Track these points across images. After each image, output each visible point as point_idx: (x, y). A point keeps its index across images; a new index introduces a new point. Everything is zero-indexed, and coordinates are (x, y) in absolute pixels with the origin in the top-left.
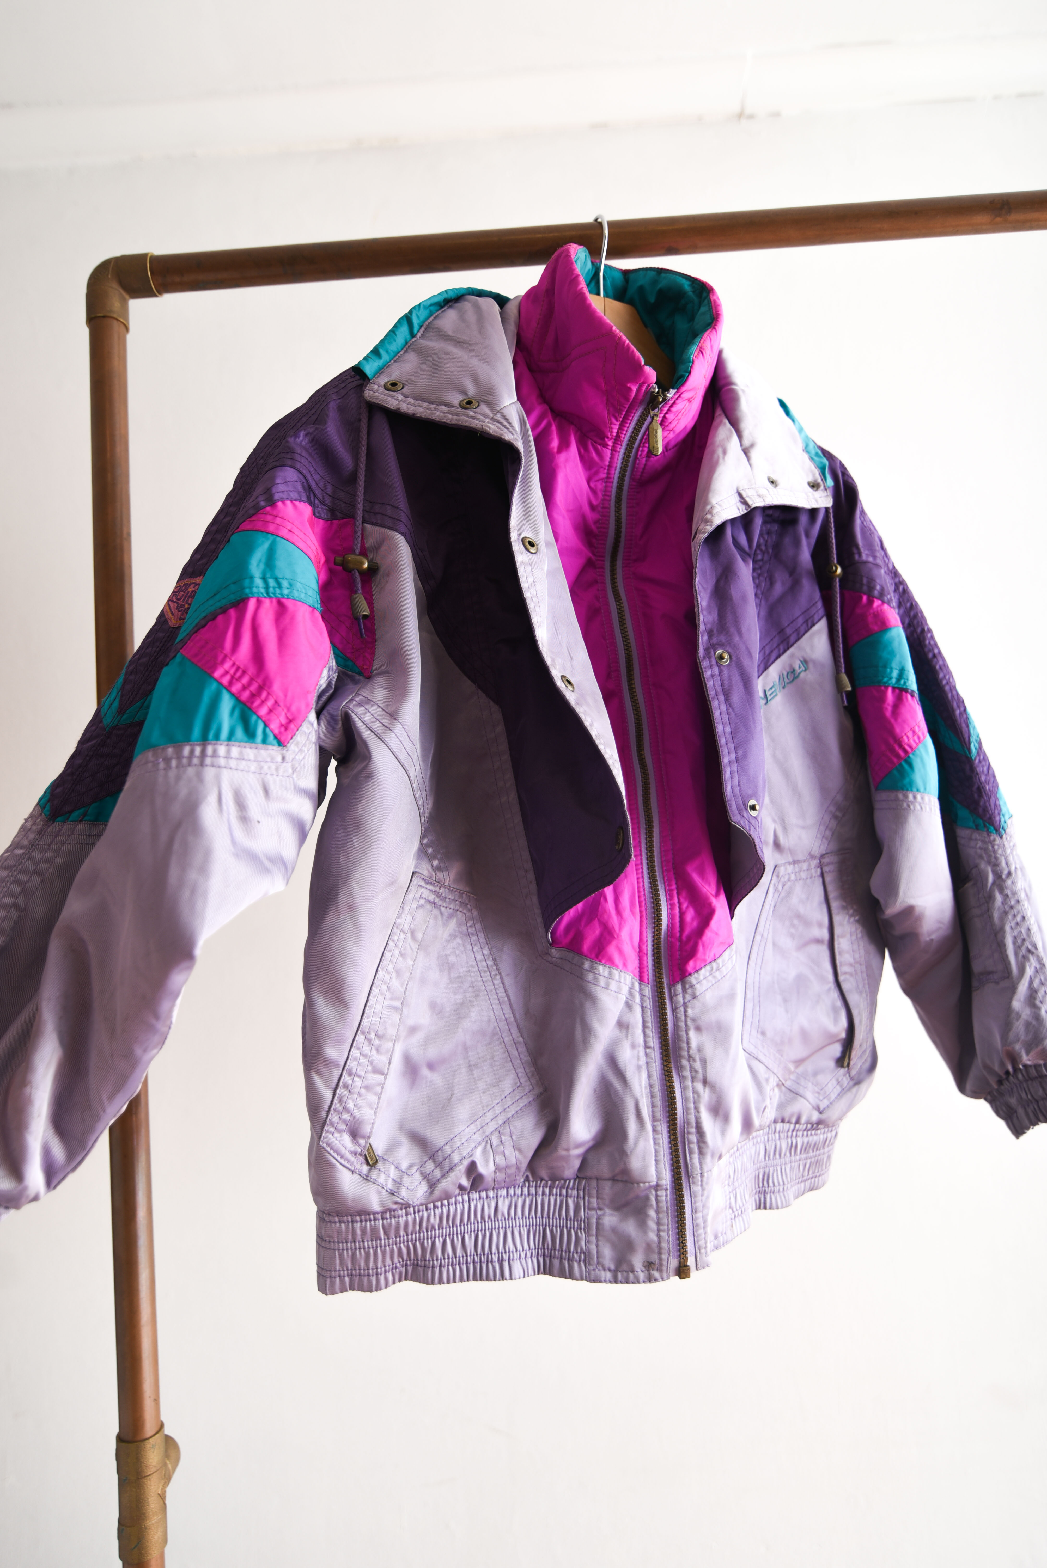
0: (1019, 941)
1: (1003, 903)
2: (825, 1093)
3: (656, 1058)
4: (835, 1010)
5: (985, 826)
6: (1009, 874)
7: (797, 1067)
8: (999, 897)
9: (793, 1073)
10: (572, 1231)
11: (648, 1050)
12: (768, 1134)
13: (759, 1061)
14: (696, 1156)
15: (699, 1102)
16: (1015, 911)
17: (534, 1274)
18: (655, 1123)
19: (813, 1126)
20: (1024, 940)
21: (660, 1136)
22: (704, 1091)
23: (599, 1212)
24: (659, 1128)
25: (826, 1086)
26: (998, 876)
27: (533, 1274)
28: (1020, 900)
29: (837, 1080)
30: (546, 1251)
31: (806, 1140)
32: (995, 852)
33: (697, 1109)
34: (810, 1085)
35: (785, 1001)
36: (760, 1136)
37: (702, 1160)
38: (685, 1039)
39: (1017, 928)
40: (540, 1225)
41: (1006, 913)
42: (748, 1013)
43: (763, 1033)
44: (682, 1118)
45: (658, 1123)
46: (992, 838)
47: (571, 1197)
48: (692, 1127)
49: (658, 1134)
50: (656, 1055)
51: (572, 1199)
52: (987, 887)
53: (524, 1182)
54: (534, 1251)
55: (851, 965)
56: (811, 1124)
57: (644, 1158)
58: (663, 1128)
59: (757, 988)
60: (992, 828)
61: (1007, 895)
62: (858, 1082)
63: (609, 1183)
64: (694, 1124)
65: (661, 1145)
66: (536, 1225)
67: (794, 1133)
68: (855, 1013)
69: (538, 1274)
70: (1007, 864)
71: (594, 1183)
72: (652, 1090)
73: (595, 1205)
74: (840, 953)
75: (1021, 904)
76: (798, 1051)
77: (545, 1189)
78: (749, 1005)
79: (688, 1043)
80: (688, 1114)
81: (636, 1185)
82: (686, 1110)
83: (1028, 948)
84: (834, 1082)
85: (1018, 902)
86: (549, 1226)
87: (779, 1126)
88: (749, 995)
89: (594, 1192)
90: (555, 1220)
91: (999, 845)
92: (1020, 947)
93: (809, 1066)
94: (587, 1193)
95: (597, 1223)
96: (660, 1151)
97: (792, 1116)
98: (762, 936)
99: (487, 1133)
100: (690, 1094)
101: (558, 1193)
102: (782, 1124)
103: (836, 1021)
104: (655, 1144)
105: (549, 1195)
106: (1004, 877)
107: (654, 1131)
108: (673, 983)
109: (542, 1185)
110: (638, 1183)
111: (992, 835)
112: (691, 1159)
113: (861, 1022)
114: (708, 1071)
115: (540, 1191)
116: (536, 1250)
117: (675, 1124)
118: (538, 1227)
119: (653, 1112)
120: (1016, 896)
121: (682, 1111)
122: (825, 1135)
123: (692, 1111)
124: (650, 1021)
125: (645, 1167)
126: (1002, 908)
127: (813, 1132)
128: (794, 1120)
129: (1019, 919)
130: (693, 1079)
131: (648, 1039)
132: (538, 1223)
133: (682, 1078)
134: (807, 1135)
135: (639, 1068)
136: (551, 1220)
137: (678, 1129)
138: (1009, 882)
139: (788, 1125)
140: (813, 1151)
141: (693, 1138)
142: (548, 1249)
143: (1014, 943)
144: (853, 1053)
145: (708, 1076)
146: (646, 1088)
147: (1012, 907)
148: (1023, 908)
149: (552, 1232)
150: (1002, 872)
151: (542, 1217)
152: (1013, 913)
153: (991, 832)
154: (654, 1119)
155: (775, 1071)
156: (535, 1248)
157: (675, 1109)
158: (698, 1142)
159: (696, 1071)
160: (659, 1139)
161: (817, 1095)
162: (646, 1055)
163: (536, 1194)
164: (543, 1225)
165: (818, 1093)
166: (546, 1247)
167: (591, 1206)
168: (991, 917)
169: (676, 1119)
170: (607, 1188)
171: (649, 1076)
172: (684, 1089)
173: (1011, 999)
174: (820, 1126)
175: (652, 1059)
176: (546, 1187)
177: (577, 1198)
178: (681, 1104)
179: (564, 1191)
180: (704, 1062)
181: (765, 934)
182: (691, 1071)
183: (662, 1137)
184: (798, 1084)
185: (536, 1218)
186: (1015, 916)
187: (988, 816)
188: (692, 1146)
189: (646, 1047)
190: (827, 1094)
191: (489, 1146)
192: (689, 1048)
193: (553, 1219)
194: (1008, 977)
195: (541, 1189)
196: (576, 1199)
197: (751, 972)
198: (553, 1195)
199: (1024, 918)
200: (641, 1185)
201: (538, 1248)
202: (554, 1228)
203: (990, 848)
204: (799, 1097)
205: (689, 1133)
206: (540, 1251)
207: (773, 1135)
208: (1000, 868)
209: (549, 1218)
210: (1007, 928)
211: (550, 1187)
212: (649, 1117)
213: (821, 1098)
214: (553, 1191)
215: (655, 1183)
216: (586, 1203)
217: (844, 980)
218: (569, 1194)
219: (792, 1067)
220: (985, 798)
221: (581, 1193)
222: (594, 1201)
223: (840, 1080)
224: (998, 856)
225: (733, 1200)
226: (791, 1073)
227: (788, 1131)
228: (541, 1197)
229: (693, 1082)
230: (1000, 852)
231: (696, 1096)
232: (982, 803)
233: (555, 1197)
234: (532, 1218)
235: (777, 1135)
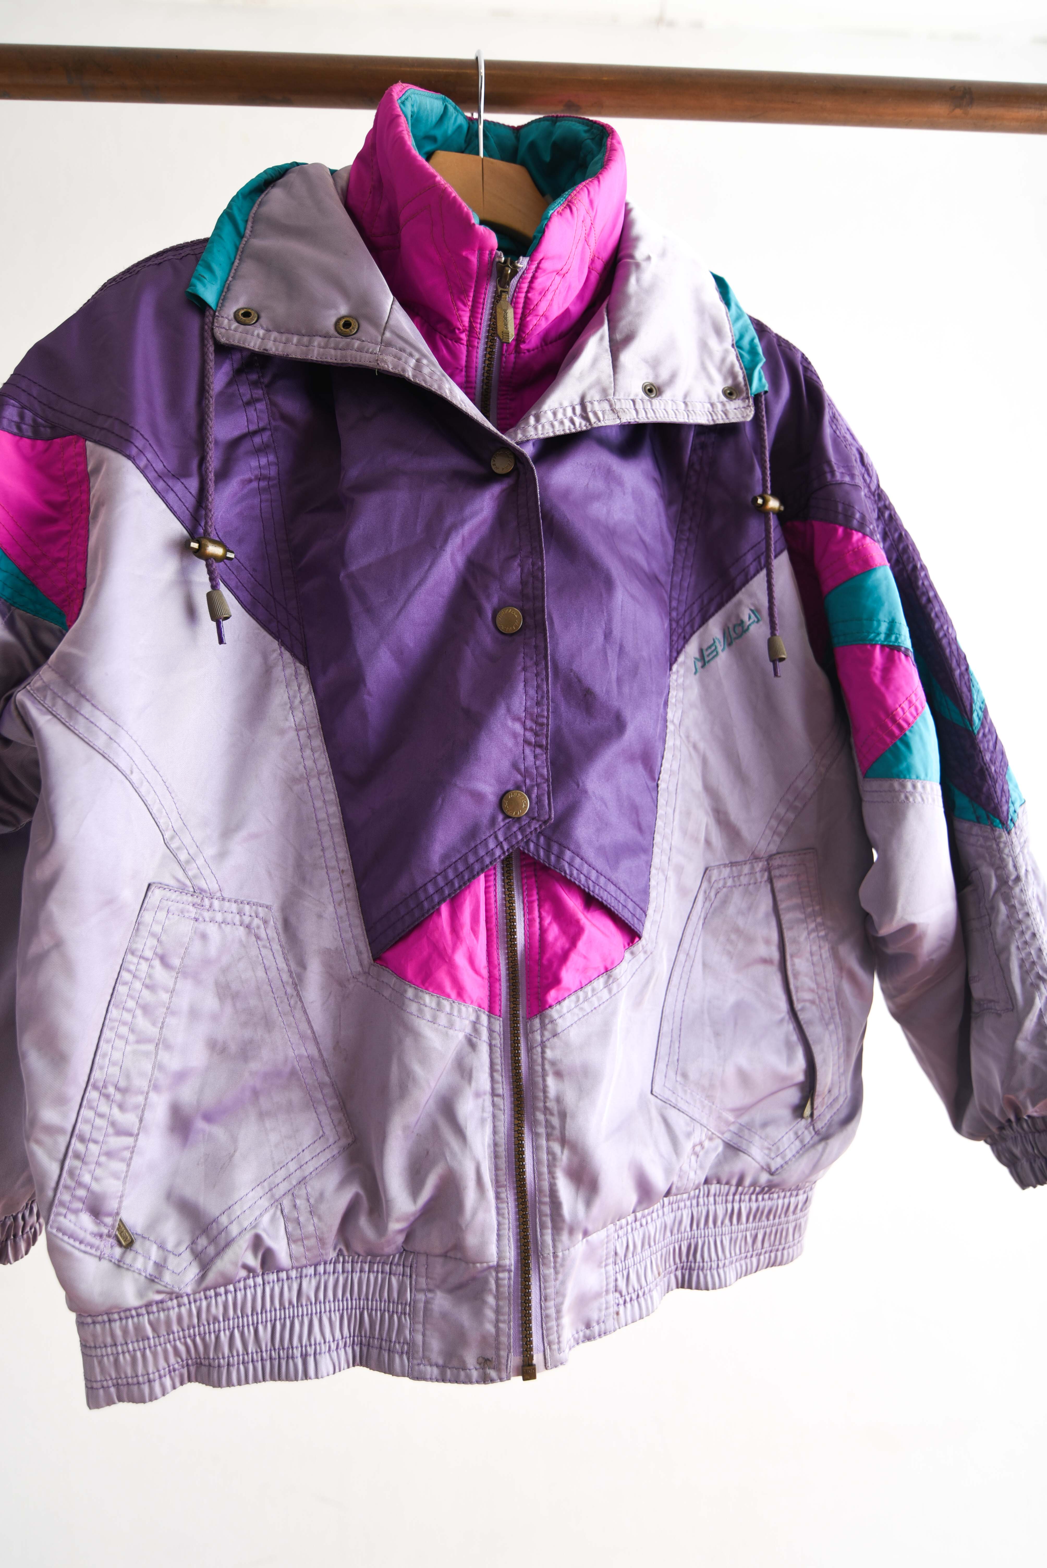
0: (1027, 965)
1: (1008, 917)
2: (778, 1149)
3: (506, 1108)
4: (789, 1046)
5: (988, 818)
6: (1018, 879)
7: (738, 1116)
8: (1003, 909)
9: (733, 1123)
10: (395, 1316)
11: (496, 1099)
12: (698, 1197)
13: (679, 1110)
14: (548, 1232)
15: (555, 1166)
16: (1024, 927)
17: (348, 1367)
18: (499, 1190)
19: (763, 1189)
20: (1033, 963)
21: (505, 1205)
22: (562, 1152)
23: (429, 1295)
24: (503, 1195)
25: (779, 1140)
26: (1003, 881)
27: (346, 1367)
28: (1030, 912)
29: (796, 1133)
30: (364, 1339)
31: (754, 1206)
32: (1000, 851)
33: (552, 1174)
34: (757, 1138)
35: (717, 1034)
36: (682, 1200)
37: (556, 1237)
38: (541, 1087)
39: (1025, 948)
40: (356, 1309)
41: (1011, 929)
42: (663, 1050)
43: (685, 1076)
44: (533, 1184)
45: (504, 1189)
46: (997, 833)
47: (395, 1275)
48: (545, 1196)
49: (502, 1202)
50: (505, 1104)
51: (397, 1277)
52: (989, 896)
53: (338, 1255)
54: (348, 1340)
55: (812, 991)
56: (759, 1187)
57: (483, 1233)
58: (509, 1196)
59: (677, 1019)
60: (998, 821)
61: (1014, 906)
62: (825, 1137)
63: (440, 1260)
64: (548, 1193)
65: (507, 1215)
66: (352, 1309)
67: (737, 1197)
68: (816, 1050)
69: (354, 1366)
70: (1015, 866)
71: (422, 1259)
72: (497, 1149)
73: (424, 1286)
74: (796, 976)
75: (1032, 918)
76: (736, 1097)
77: (364, 1264)
78: (665, 1041)
79: (545, 1091)
80: (540, 1180)
81: (471, 1265)
82: (538, 1174)
83: (1038, 973)
84: (791, 1135)
85: (1028, 914)
86: (368, 1309)
87: (714, 1188)
88: (666, 1028)
89: (423, 1270)
90: (374, 1303)
91: (1005, 843)
92: (1027, 973)
93: (758, 1116)
94: (414, 1270)
95: (426, 1309)
96: (504, 1224)
97: (731, 1176)
98: (688, 954)
99: (277, 1197)
100: (544, 1156)
101: (380, 1270)
102: (718, 1186)
103: (790, 1059)
104: (498, 1214)
105: (369, 1272)
106: (1010, 883)
107: (498, 1197)
108: (531, 1015)
109: (360, 1260)
110: (474, 1263)
111: (998, 829)
112: (542, 1235)
113: (825, 1061)
114: (567, 1127)
115: (358, 1267)
116: (352, 1339)
117: (525, 1191)
118: (354, 1311)
119: (496, 1175)
120: (1025, 907)
121: (532, 1176)
122: (786, 1201)
123: (546, 1176)
124: (499, 1062)
125: (483, 1244)
126: (1008, 923)
127: (766, 1196)
128: (734, 1182)
129: (1028, 936)
130: (549, 1137)
131: (496, 1086)
132: (354, 1307)
133: (535, 1135)
134: (757, 1200)
135: (483, 1121)
136: (370, 1303)
137: (529, 1197)
138: (1017, 890)
139: (727, 1187)
140: (768, 1219)
141: (547, 1209)
142: (365, 1336)
143: (1021, 966)
144: (818, 1101)
145: (567, 1133)
146: (489, 1146)
147: (1019, 922)
148: (1034, 923)
149: (370, 1316)
150: (1008, 877)
151: (360, 1299)
152: (1021, 929)
153: (995, 826)
154: (497, 1184)
155: (704, 1121)
156: (350, 1337)
157: (524, 1173)
158: (552, 1215)
159: (553, 1128)
160: (504, 1208)
161: (766, 1152)
162: (494, 1105)
163: (352, 1272)
164: (360, 1308)
165: (769, 1149)
166: (363, 1335)
167: (418, 1287)
168: (992, 934)
169: (524, 1185)
170: (439, 1268)
171: (495, 1132)
172: (536, 1148)
173: (1015, 1038)
174: (773, 1190)
175: (501, 1110)
176: (366, 1263)
177: (403, 1275)
178: (532, 1168)
179: (387, 1268)
180: (563, 1115)
181: (692, 953)
182: (546, 1127)
183: (508, 1206)
184: (740, 1137)
185: (352, 1299)
186: (1023, 933)
187: (992, 805)
188: (544, 1218)
189: (494, 1094)
190: (781, 1150)
191: (279, 1212)
192: (546, 1097)
193: (372, 1301)
194: (1012, 1010)
195: (359, 1264)
196: (401, 1277)
197: (670, 999)
198: (373, 1272)
199: (1034, 935)
200: (478, 1265)
201: (354, 1336)
202: (374, 1312)
203: (995, 846)
204: (741, 1154)
205: (541, 1202)
206: (356, 1338)
207: (706, 1199)
208: (1007, 872)
209: (368, 1299)
210: (1013, 949)
211: (370, 1262)
212: (491, 1182)
213: (773, 1155)
214: (373, 1267)
215: (495, 1263)
216: (413, 1283)
217: (803, 1009)
218: (393, 1272)
219: (731, 1118)
220: (990, 782)
221: (408, 1270)
222: (423, 1282)
223: (800, 1133)
224: (1005, 856)
225: (622, 1284)
226: (728, 1124)
227: (727, 1195)
228: (358, 1274)
229: (548, 1140)
230: (1006, 851)
231: (550, 1158)
232: (985, 790)
233: (375, 1274)
234: (347, 1300)
235: (711, 1199)
